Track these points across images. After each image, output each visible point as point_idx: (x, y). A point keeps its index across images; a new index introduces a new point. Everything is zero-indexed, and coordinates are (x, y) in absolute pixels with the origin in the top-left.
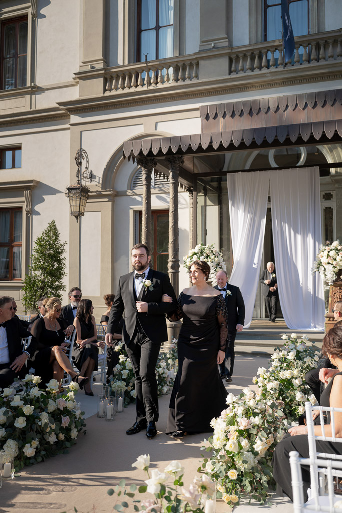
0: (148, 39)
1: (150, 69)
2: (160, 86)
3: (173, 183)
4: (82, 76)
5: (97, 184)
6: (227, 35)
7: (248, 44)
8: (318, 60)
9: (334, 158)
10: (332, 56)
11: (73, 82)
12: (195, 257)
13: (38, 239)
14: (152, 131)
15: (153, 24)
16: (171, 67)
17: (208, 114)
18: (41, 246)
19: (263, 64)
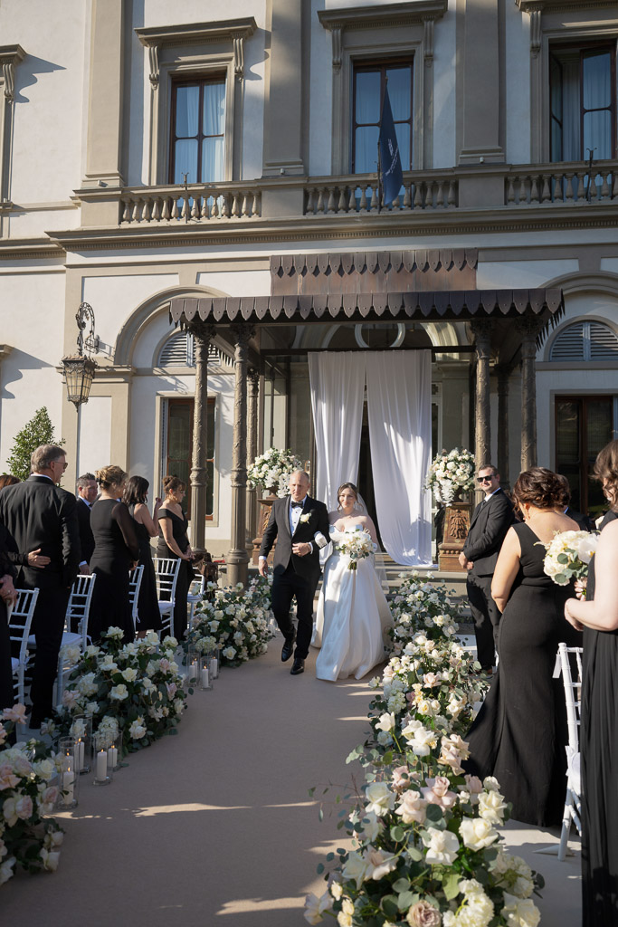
0: (186, 151)
1: (190, 196)
2: (204, 221)
3: (240, 362)
4: (87, 196)
5: (107, 356)
6: (302, 158)
7: (330, 174)
8: (423, 206)
9: (441, 338)
10: (442, 203)
11: (72, 203)
12: (265, 465)
13: (21, 434)
14: (192, 285)
15: (193, 132)
16: (222, 196)
17: (281, 267)
18: (24, 445)
19: (350, 205)
